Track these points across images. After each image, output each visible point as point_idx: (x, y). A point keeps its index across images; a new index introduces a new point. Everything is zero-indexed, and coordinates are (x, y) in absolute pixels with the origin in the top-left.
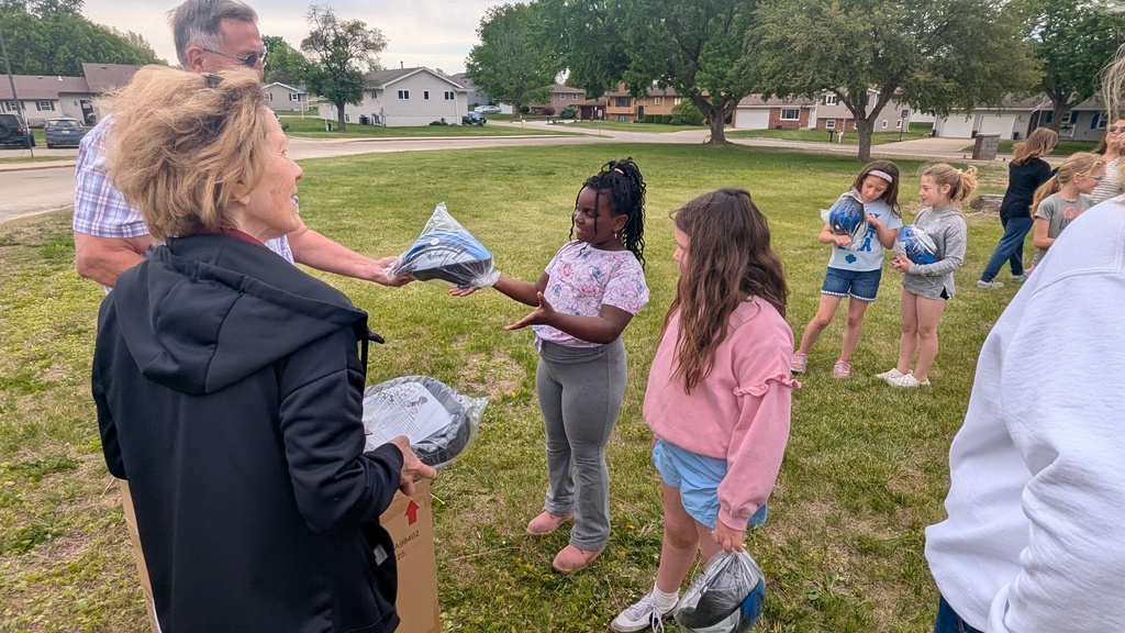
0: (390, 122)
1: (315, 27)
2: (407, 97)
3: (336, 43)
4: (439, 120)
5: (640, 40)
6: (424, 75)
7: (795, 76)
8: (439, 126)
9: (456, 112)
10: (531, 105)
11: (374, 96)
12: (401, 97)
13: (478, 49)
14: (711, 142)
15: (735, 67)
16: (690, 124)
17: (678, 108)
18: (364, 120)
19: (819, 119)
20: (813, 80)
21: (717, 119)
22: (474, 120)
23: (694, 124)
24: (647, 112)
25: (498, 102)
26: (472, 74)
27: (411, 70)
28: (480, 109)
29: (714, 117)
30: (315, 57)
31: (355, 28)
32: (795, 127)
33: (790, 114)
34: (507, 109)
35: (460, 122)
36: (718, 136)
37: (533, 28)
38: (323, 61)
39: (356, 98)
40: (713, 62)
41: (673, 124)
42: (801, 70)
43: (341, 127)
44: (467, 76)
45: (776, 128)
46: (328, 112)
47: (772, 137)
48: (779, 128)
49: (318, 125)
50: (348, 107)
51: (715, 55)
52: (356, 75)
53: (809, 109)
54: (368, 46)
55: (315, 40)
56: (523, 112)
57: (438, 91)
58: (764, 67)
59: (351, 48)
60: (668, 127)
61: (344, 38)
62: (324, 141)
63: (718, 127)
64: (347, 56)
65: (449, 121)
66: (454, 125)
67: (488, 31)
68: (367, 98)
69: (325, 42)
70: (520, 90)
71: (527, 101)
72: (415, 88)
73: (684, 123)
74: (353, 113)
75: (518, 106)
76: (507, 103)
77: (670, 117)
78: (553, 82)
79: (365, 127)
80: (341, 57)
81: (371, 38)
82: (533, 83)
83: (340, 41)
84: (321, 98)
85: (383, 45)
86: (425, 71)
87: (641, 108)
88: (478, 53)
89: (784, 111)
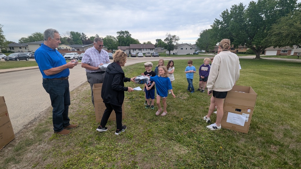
0: (179, 54)
1: (167, 37)
2: (182, 49)
3: (170, 40)
4: (188, 53)
5: (237, 35)
6: (187, 45)
7: (283, 42)
8: (188, 55)
9: (192, 52)
10: (209, 50)
11: (176, 49)
12: (181, 49)
13: (199, 39)
14: (256, 58)
15: (264, 40)
16: (251, 54)
17: (248, 50)
18: (174, 54)
19: (295, 53)
20: (289, 43)
21: (258, 53)
22: (196, 54)
23: (253, 54)
24: (239, 51)
25: (202, 50)
26: (197, 44)
27: (184, 44)
28: (198, 51)
29: (257, 52)
30: (166, 42)
31: (174, 36)
32: (286, 55)
33: (284, 51)
34: (204, 51)
35: (193, 54)
36: (258, 57)
37: (211, 34)
38: (168, 43)
39: (173, 50)
40: (257, 39)
41: (246, 54)
42: (285, 40)
43: (169, 55)
44: (196, 44)
45: (279, 55)
46: (167, 52)
47: (277, 57)
48: (280, 55)
49: (165, 55)
50: (171, 51)
51: (258, 38)
52: (173, 45)
53: (291, 50)
54: (176, 40)
55: (167, 39)
56: (207, 52)
57: (189, 48)
58: (273, 40)
59: (173, 40)
60: (244, 55)
61: (172, 39)
62: (166, 57)
63: (258, 55)
64: (172, 42)
65: (190, 54)
66: (191, 55)
67: (201, 35)
68: (175, 50)
69: (168, 40)
70: (207, 47)
71: (208, 49)
72: (184, 48)
73: (249, 54)
74: (172, 52)
75: (206, 50)
76: (204, 50)
77: (246, 52)
78: (215, 45)
79: (174, 55)
80: (171, 42)
81: (177, 38)
82: (210, 46)
83: (171, 39)
84: (166, 50)
85: (179, 39)
86: (187, 44)
87: (238, 50)
88: (199, 40)
89: (282, 51)
